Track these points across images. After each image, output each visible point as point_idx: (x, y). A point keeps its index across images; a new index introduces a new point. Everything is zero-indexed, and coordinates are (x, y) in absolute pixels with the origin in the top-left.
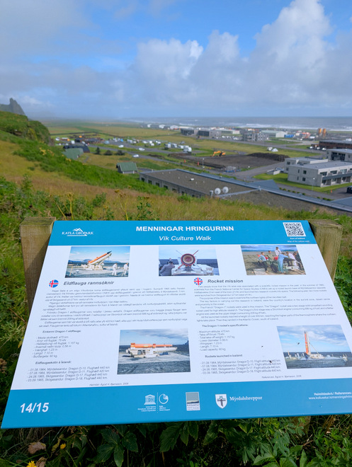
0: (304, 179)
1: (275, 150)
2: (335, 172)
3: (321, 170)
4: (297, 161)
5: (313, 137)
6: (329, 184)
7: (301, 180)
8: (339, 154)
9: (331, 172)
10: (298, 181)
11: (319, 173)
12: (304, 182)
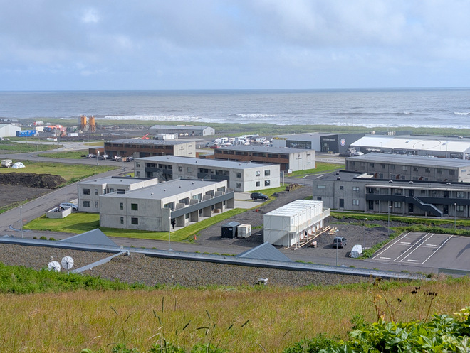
0: (135, 221)
1: (19, 165)
2: (185, 201)
3: (165, 201)
4: (104, 186)
5: (76, 134)
6: (181, 224)
7: (128, 223)
8: (161, 166)
9: (180, 201)
10: (124, 226)
11: (163, 207)
12: (135, 227)
